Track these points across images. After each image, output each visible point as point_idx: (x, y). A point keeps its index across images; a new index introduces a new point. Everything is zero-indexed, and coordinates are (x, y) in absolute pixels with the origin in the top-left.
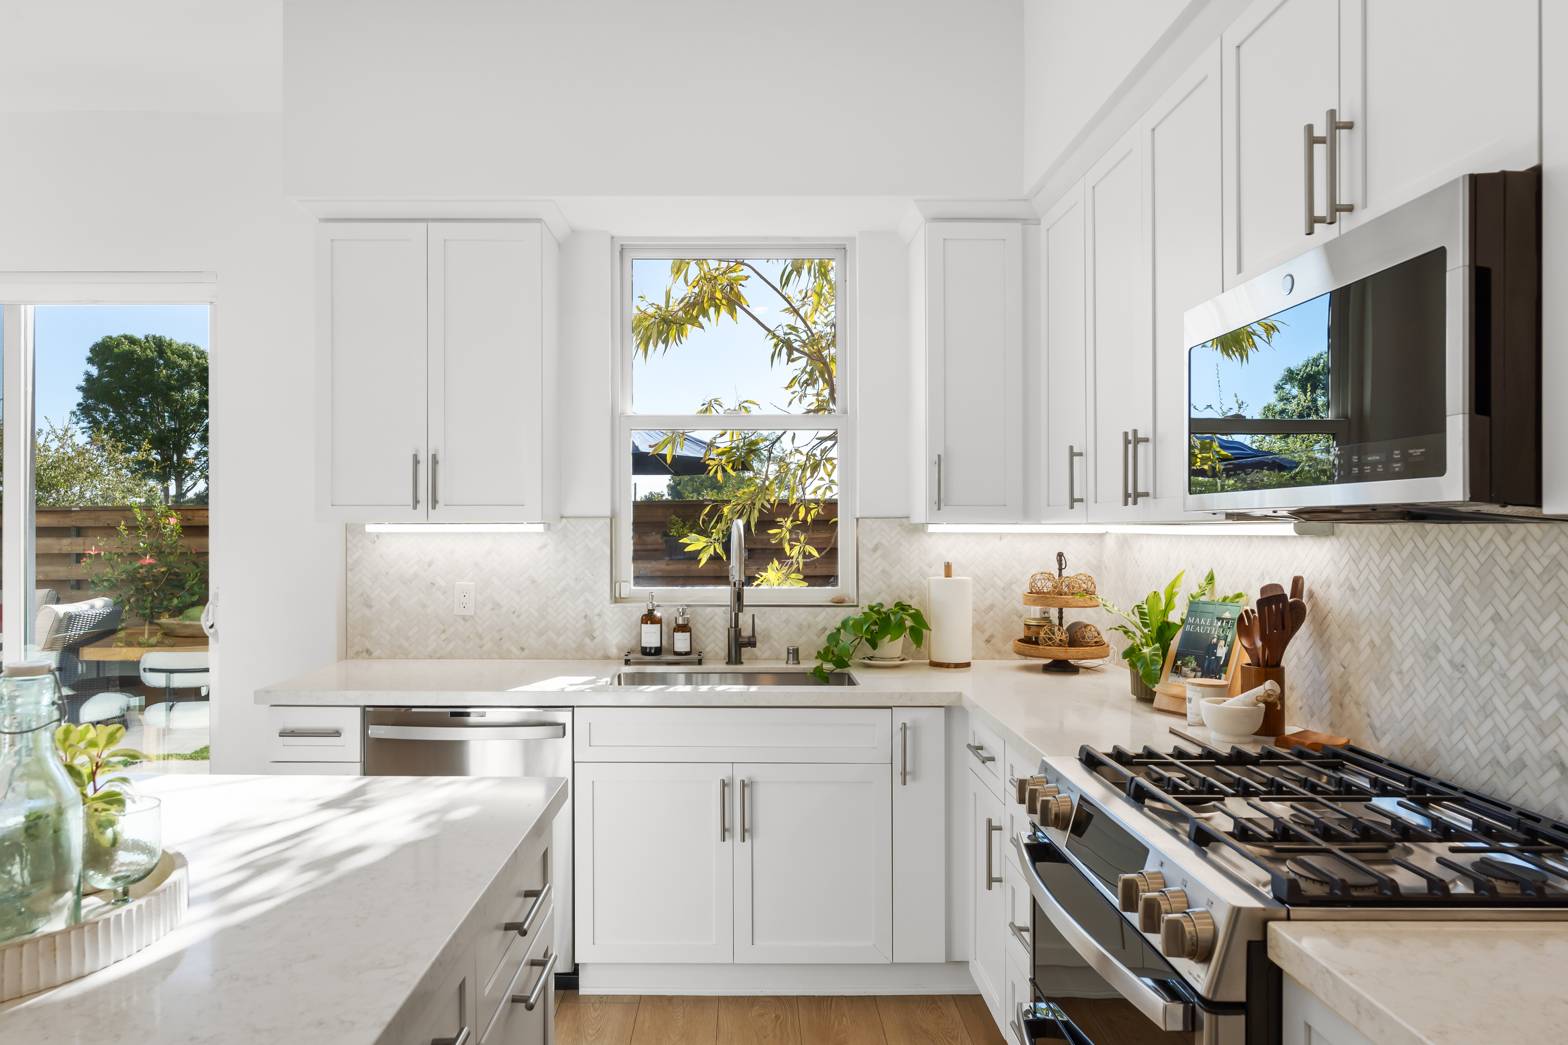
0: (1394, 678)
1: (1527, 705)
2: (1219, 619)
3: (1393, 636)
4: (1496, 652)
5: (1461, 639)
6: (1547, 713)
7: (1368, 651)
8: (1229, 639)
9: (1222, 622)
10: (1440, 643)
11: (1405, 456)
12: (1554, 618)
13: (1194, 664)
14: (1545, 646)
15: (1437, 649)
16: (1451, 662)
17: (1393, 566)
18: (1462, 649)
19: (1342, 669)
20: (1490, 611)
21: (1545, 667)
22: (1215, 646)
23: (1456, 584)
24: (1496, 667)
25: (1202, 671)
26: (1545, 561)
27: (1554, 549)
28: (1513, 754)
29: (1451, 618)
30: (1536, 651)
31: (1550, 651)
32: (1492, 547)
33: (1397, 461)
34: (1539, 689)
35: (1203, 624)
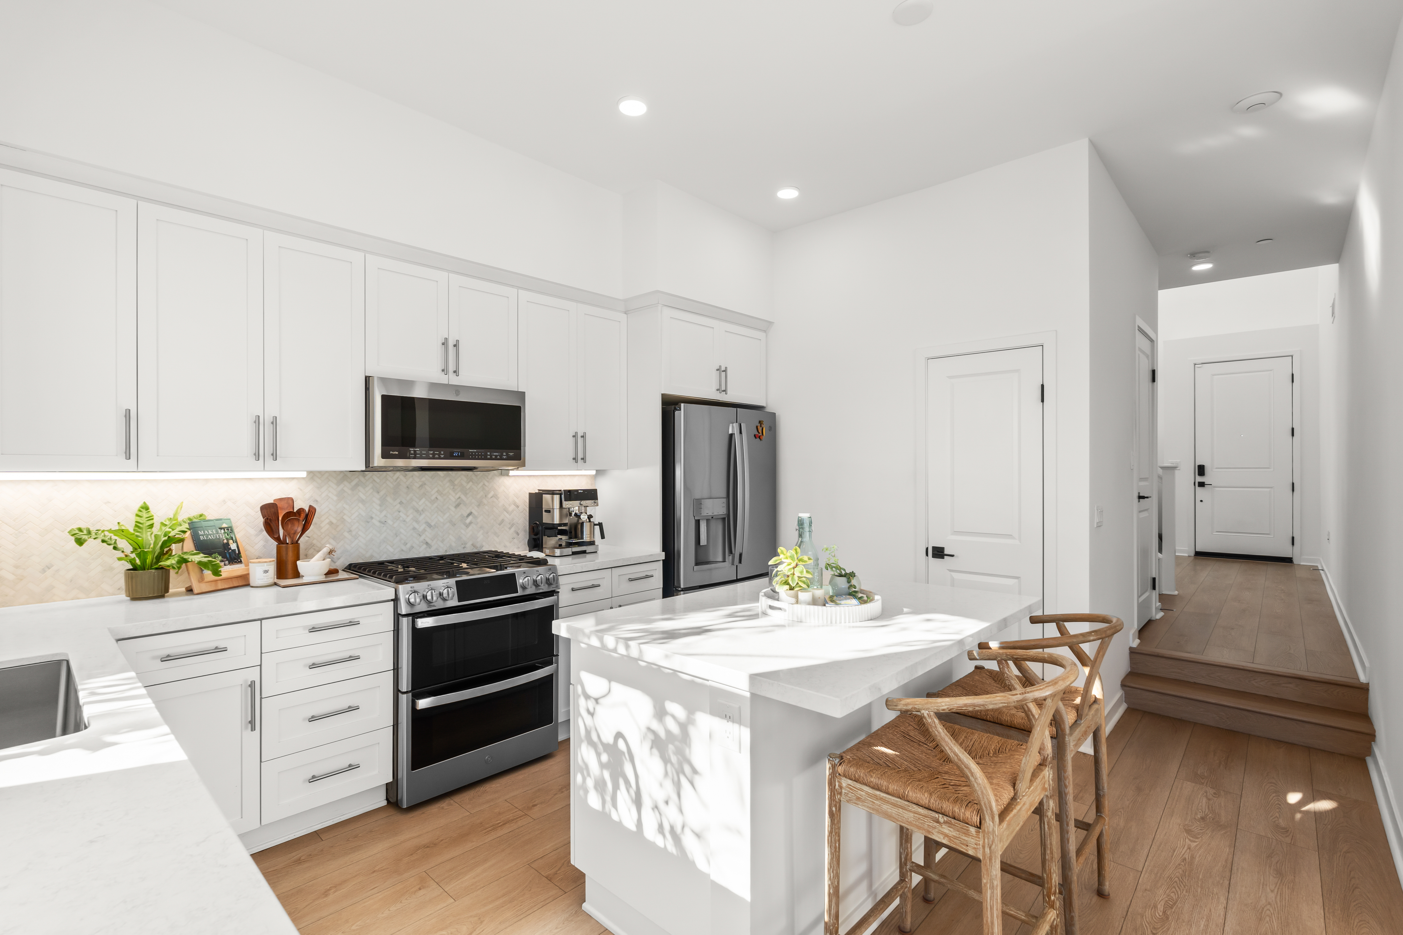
0: (346, 534)
1: (414, 529)
2: (221, 529)
3: (345, 517)
4: (401, 514)
5: (384, 513)
6: (421, 529)
7: (328, 526)
8: (234, 539)
9: (224, 530)
10: (373, 516)
11: (507, 455)
12: (424, 500)
13: (220, 558)
14: (420, 509)
15: (372, 518)
16: (380, 522)
17: (346, 489)
18: (385, 516)
19: (307, 538)
20: (398, 501)
21: (420, 514)
22: (228, 544)
23: (382, 493)
24: (401, 519)
25: (227, 560)
26: (420, 483)
27: (424, 479)
28: (408, 546)
29: (380, 505)
30: (417, 511)
31: (422, 510)
32: (399, 480)
33: (505, 456)
34: (417, 522)
35: (211, 534)
